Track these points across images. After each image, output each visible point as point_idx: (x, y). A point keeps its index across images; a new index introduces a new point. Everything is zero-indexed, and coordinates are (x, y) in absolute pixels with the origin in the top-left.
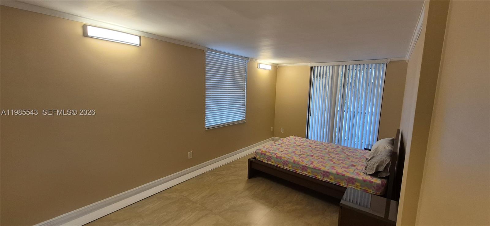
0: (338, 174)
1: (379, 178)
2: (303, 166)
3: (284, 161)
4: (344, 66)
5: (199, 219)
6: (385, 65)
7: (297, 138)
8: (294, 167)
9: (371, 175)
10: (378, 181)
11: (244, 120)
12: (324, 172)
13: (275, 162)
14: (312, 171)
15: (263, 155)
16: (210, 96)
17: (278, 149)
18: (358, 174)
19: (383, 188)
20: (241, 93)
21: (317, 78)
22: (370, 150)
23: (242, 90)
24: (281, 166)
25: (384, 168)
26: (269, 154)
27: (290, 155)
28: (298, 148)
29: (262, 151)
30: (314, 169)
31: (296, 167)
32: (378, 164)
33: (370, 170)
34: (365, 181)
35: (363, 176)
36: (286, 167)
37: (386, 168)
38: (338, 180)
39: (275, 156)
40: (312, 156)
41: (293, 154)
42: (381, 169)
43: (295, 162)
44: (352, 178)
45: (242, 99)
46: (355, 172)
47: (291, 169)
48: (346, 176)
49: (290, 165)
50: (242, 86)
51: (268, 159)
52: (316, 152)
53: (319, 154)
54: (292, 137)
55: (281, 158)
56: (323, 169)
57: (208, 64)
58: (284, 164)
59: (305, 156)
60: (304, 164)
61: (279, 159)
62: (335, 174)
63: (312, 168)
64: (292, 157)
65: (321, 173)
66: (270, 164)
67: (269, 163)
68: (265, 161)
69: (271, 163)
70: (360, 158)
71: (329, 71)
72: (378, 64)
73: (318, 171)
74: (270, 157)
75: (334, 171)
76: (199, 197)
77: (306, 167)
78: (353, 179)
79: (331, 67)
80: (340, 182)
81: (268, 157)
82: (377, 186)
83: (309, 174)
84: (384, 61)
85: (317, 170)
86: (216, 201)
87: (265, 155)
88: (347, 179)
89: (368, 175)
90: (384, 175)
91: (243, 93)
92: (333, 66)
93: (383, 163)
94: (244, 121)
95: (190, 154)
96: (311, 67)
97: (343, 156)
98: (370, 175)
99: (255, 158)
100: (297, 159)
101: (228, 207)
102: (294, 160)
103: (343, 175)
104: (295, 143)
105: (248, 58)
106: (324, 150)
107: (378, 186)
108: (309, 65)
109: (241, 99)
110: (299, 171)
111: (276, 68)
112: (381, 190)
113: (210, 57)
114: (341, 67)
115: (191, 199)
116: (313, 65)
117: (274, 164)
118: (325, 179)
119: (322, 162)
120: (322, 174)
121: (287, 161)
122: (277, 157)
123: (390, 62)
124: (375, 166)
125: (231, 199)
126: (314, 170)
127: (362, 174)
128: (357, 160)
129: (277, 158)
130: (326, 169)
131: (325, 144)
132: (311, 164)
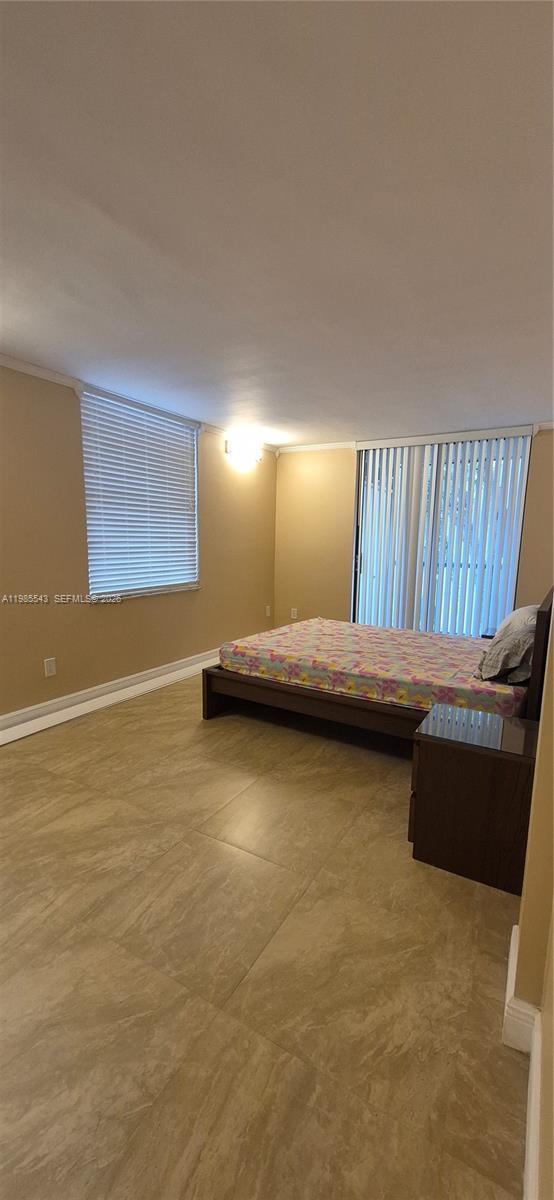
0: (416, 683)
1: (510, 684)
2: (335, 673)
3: (290, 667)
4: (436, 447)
5: (68, 811)
6: (529, 439)
7: (327, 622)
8: (314, 677)
9: (493, 680)
10: (506, 690)
11: (195, 583)
12: (385, 681)
13: (269, 671)
14: (356, 684)
15: (239, 657)
16: (100, 514)
17: (278, 642)
18: (464, 681)
19: (518, 705)
20: (184, 514)
21: (373, 482)
22: (491, 637)
23: (188, 506)
24: (283, 679)
25: (520, 658)
26: (252, 653)
27: (304, 653)
28: (328, 639)
29: (237, 647)
30: (362, 677)
31: (320, 678)
32: (507, 652)
33: (489, 669)
34: (477, 692)
35: (474, 683)
36: (295, 681)
37: (524, 660)
38: (418, 698)
39: (269, 657)
40: (358, 652)
41: (314, 651)
42: (514, 663)
43: (315, 666)
44: (450, 688)
45: (189, 529)
46: (458, 676)
47: (307, 684)
48: (436, 686)
49: (304, 675)
50: (188, 496)
51: (251, 666)
52: (369, 645)
53: (377, 649)
54: (313, 621)
55: (282, 659)
56: (382, 674)
57: (89, 428)
58: (291, 673)
59: (342, 653)
60: (337, 669)
61: (277, 663)
62: (410, 684)
63: (358, 676)
64: (311, 656)
65: (378, 684)
66: (256, 677)
67: (254, 674)
68: (244, 672)
69: (258, 675)
70: (470, 653)
71: (402, 463)
72: (512, 440)
73: (371, 682)
74: (256, 659)
75: (408, 678)
76: (71, 765)
77: (342, 673)
78: (451, 690)
79: (406, 450)
80: (421, 703)
81: (251, 661)
82: (506, 702)
83: (350, 692)
84: (527, 431)
85: (368, 678)
86: (116, 770)
87: (243, 655)
88: (436, 692)
89: (486, 680)
90: (522, 676)
91: (189, 515)
92: (410, 447)
93: (519, 647)
94: (194, 587)
95: (49, 665)
96: (360, 452)
97: (432, 651)
98: (490, 679)
99: (219, 667)
100: (321, 658)
101: (147, 781)
102: (315, 661)
103: (429, 685)
104: (321, 631)
105: (200, 423)
106: (388, 642)
107: (507, 700)
108: (354, 446)
109: (184, 529)
110: (326, 687)
111: (275, 458)
112: (513, 710)
113: (93, 410)
114: (428, 449)
115: (51, 770)
116: (362, 446)
117: (265, 676)
118: (389, 699)
119: (380, 662)
120: (380, 687)
121: (297, 666)
122: (274, 658)
123: (539, 432)
124: (501, 658)
125: (157, 764)
126: (361, 681)
127: (472, 679)
128: (463, 656)
129: (273, 660)
130: (389, 675)
131: (392, 631)
132: (356, 666)
